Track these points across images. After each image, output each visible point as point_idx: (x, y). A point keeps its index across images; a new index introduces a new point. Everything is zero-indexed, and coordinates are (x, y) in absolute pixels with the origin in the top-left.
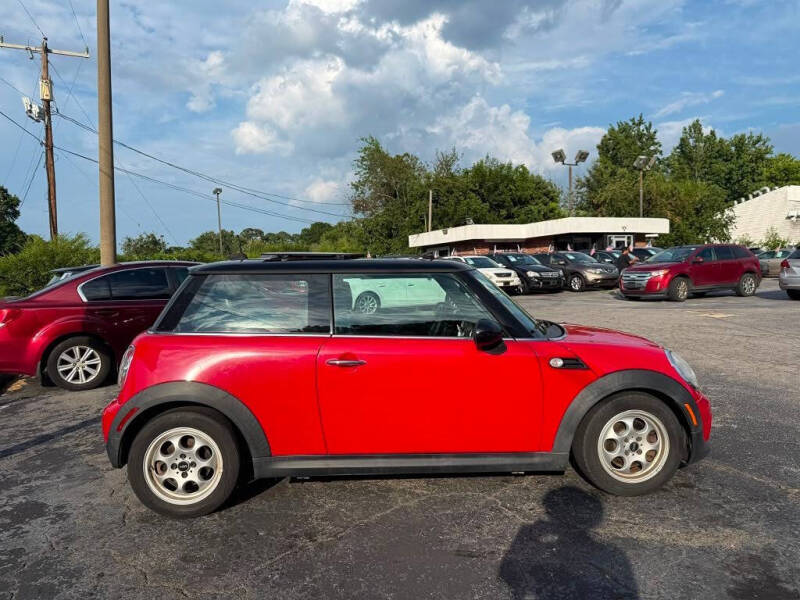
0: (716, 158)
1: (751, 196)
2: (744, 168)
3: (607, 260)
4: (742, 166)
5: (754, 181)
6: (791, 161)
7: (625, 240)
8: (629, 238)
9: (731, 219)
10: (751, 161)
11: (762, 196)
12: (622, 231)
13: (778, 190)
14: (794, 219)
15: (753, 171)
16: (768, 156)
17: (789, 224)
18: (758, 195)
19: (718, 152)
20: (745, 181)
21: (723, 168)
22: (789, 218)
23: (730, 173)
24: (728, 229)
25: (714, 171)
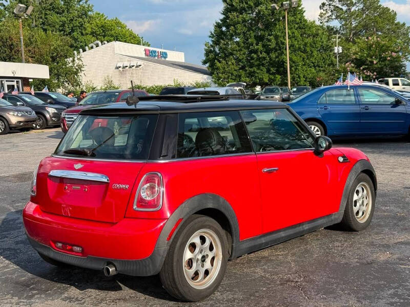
0: (50, 10)
1: (87, 48)
2: (74, 22)
3: (18, 103)
4: (72, 20)
5: (82, 34)
6: (105, 19)
7: (15, 83)
8: (17, 82)
9: (80, 67)
10: (79, 17)
11: (95, 49)
12: (12, 75)
13: (107, 45)
14: (121, 69)
15: (82, 25)
16: (89, 13)
17: (118, 73)
18: (92, 48)
19: (51, 5)
20: (75, 34)
21: (57, 20)
22: (117, 68)
23: (63, 25)
24: (78, 76)
25: (50, 22)
